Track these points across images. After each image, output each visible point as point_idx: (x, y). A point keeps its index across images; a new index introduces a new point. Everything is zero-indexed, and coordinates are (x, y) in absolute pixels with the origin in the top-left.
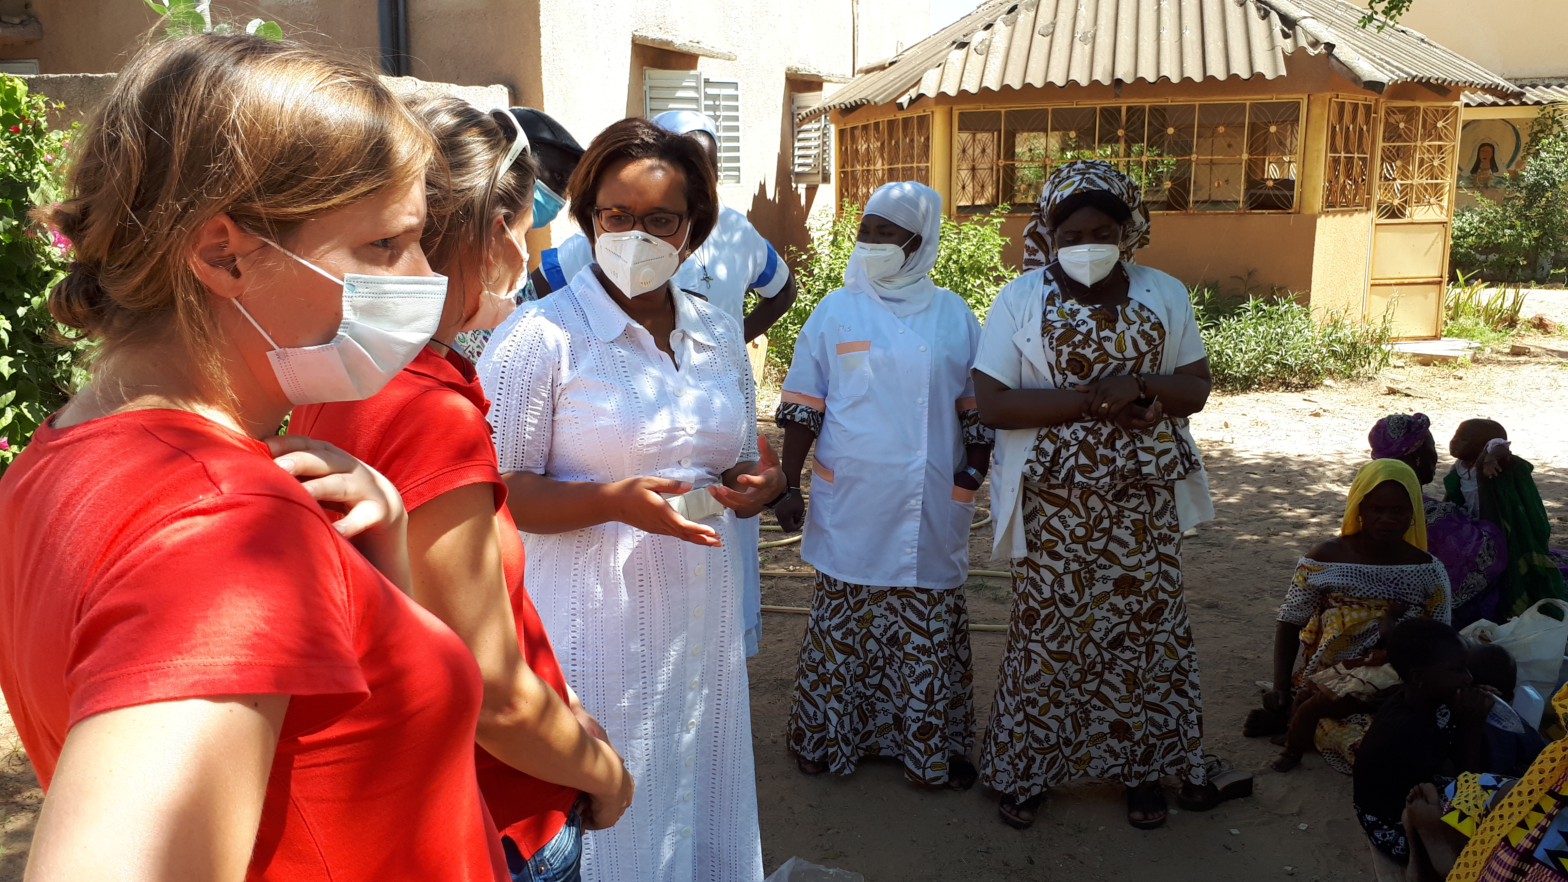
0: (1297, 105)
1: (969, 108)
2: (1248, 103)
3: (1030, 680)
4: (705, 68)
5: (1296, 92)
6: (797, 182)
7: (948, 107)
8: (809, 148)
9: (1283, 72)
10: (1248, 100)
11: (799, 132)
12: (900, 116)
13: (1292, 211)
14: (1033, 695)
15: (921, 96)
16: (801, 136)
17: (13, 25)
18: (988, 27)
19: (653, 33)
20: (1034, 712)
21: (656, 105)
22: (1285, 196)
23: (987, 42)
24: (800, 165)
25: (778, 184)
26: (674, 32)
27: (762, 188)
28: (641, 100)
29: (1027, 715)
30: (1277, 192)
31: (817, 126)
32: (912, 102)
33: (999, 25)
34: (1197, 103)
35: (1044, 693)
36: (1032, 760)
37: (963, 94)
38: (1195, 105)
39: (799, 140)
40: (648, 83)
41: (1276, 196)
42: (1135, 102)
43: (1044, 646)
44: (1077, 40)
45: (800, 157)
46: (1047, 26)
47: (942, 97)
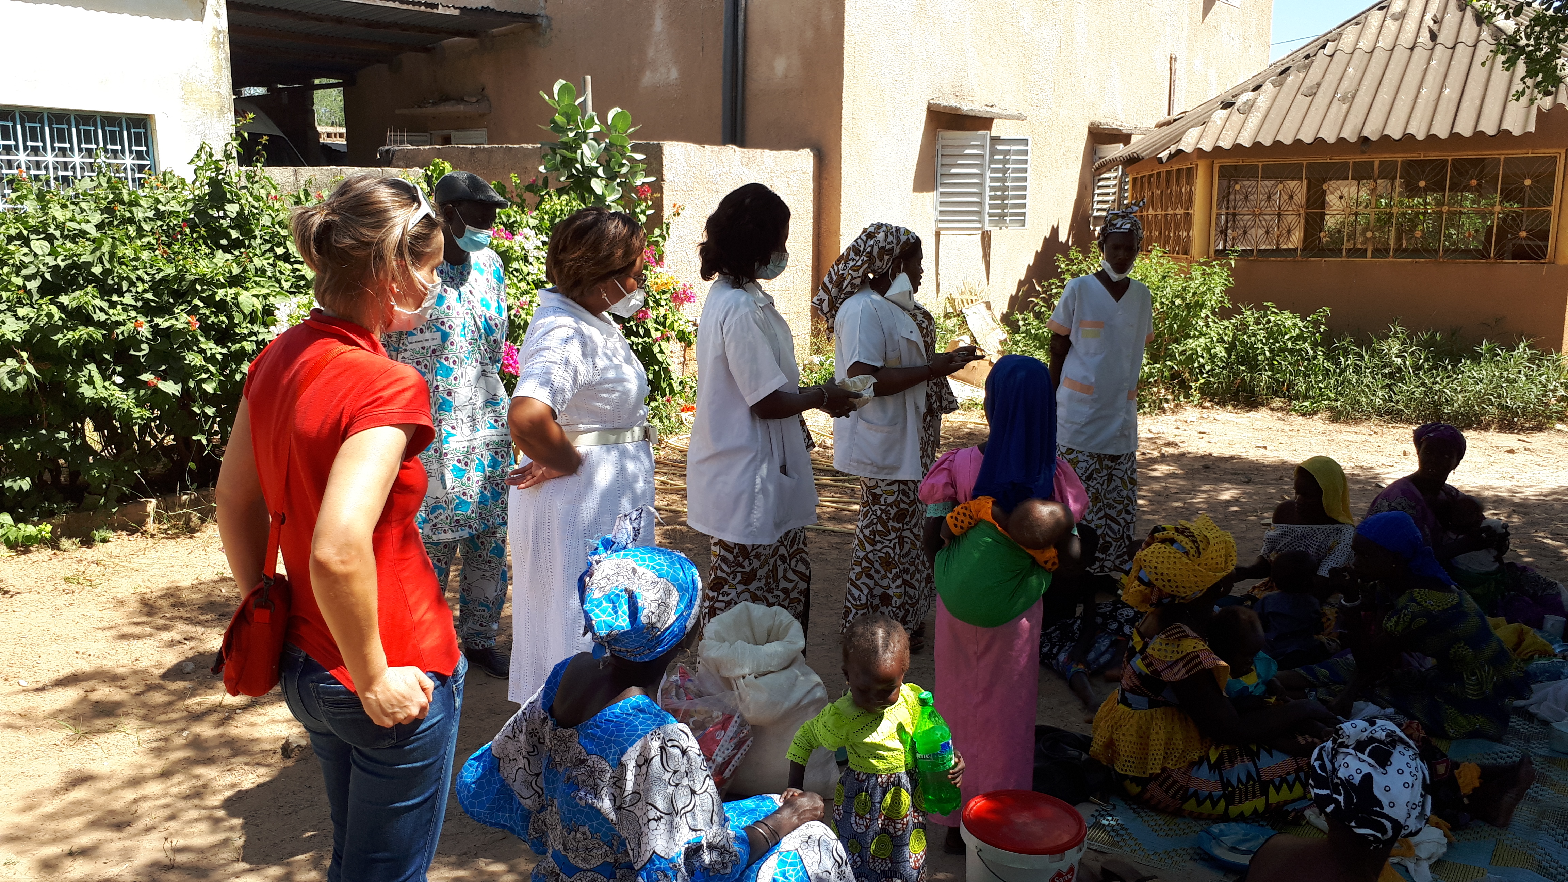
0: (1554, 160)
1: (1229, 161)
2: (1502, 157)
3: (905, 556)
4: (998, 129)
5: (1552, 147)
6: (1095, 225)
7: (1208, 161)
8: (1108, 194)
9: (1532, 128)
10: (1502, 154)
11: (1099, 180)
12: (1163, 170)
13: (1546, 261)
14: (907, 566)
15: (1180, 152)
16: (1101, 183)
17: (472, 103)
18: (1257, 88)
19: (948, 101)
20: (907, 577)
21: (946, 161)
22: (1539, 247)
23: (1251, 103)
24: (1098, 210)
25: (1072, 228)
26: (970, 98)
27: (1055, 231)
28: (933, 157)
29: (904, 580)
30: (1530, 243)
31: (1114, 175)
32: (1171, 156)
33: (1268, 87)
34: (1450, 158)
35: (912, 563)
36: (907, 611)
37: (1217, 149)
38: (1447, 160)
39: (1099, 187)
40: (941, 142)
41: (1528, 245)
42: (1386, 157)
43: (911, 532)
44: (1336, 100)
45: (1098, 202)
46: (1311, 88)
47: (1199, 151)
